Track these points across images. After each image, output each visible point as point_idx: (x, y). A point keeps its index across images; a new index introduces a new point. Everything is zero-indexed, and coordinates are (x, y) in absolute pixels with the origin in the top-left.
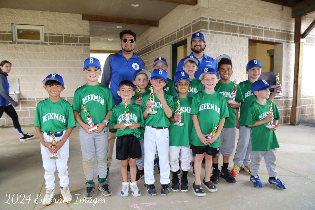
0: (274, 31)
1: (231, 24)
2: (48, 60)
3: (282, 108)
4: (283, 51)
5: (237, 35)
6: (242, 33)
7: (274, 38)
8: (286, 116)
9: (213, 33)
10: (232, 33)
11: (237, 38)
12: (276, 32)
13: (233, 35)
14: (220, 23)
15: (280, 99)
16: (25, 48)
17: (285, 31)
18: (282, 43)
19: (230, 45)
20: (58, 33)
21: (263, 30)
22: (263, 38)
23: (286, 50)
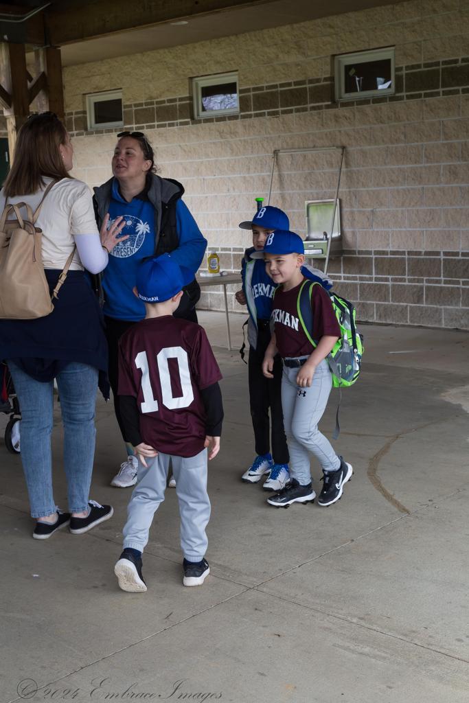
2: (403, 145)
16: (354, 116)
20: (426, 62)
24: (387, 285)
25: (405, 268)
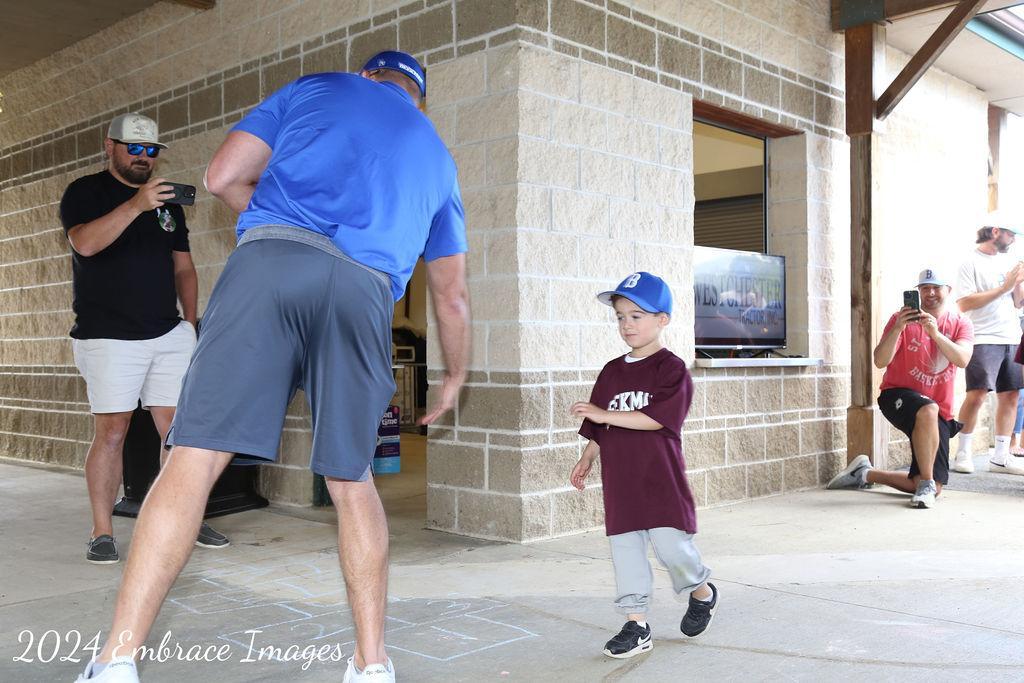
0: (775, 75)
1: (633, 21)
3: (812, 415)
4: (805, 166)
5: (651, 76)
6: (670, 66)
7: (777, 107)
8: (828, 452)
9: (565, 52)
10: (634, 63)
11: (655, 89)
12: (784, 82)
13: (641, 73)
15: (805, 376)
17: (809, 82)
18: (803, 133)
19: (629, 117)
21: (740, 65)
22: (741, 103)
23: (816, 166)
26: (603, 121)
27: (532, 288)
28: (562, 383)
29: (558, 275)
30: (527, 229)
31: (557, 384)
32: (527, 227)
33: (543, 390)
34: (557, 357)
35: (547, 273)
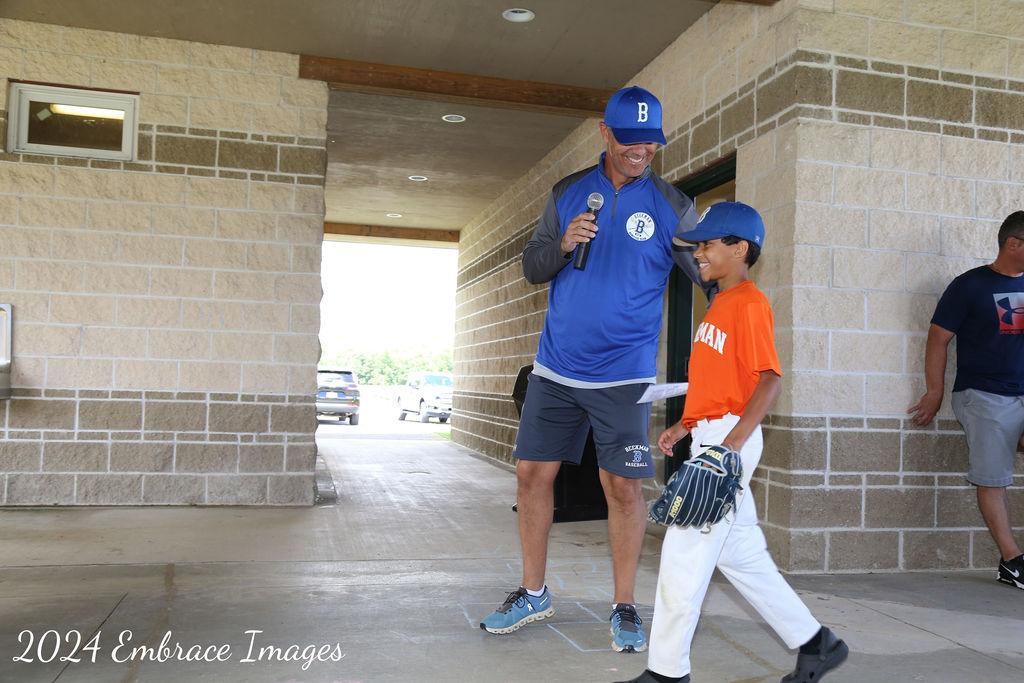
1: (941, 82)
5: (966, 133)
6: (993, 119)
9: (854, 122)
10: (942, 122)
11: (970, 144)
13: (952, 131)
14: (886, 78)
16: (54, 180)
19: (934, 175)
20: (195, 127)
24: (101, 445)
25: (140, 418)
26: (899, 181)
27: (808, 340)
28: (843, 429)
29: (840, 328)
30: (804, 287)
31: (835, 429)
32: (805, 284)
33: (818, 433)
34: (836, 404)
35: (827, 326)
